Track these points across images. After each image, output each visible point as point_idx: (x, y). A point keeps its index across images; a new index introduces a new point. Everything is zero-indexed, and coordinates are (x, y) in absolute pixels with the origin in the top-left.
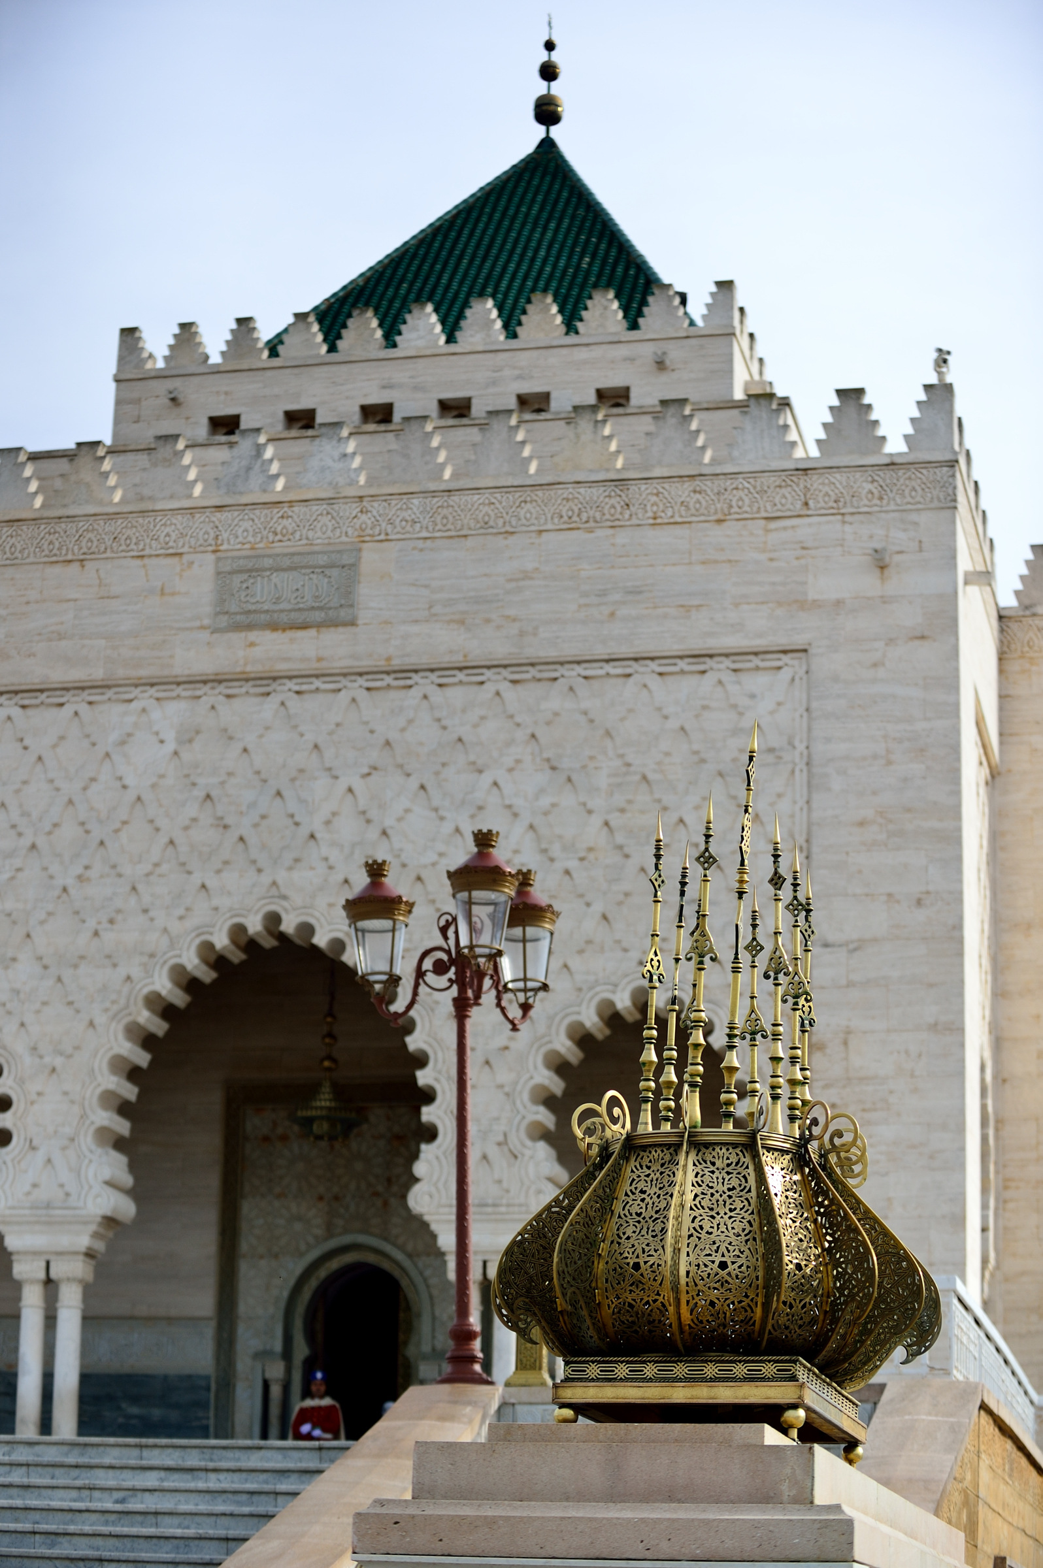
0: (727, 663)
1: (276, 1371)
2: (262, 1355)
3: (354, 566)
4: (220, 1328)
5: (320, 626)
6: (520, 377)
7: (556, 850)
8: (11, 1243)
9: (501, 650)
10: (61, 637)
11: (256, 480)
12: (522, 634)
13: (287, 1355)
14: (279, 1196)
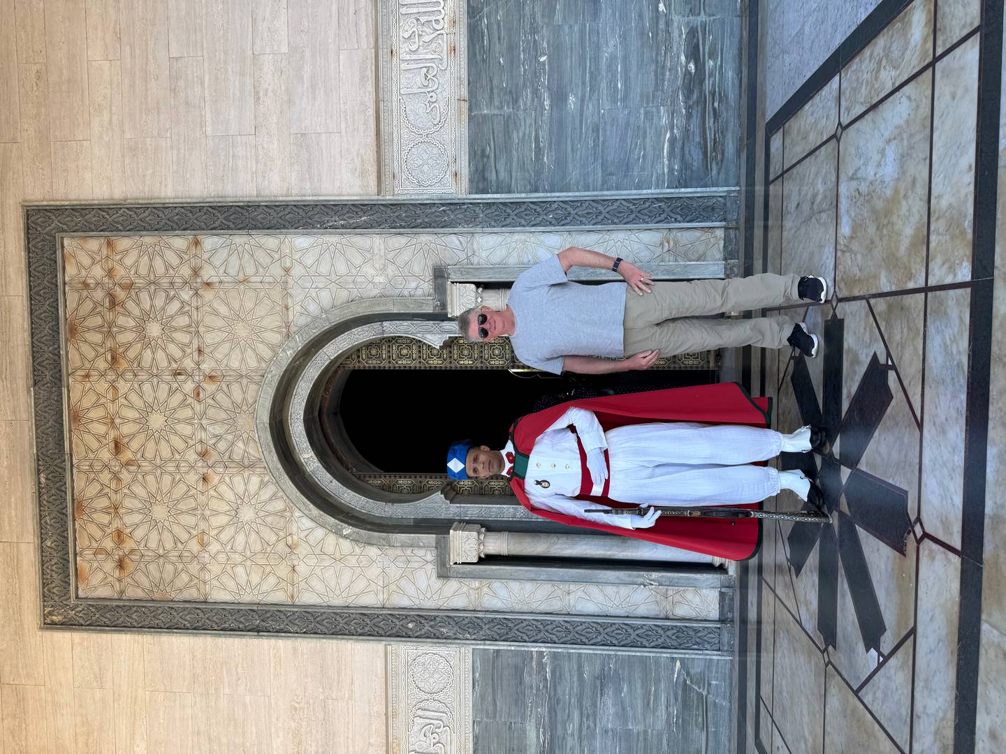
1: (465, 545)
2: (444, 572)
4: (401, 635)
13: (441, 527)
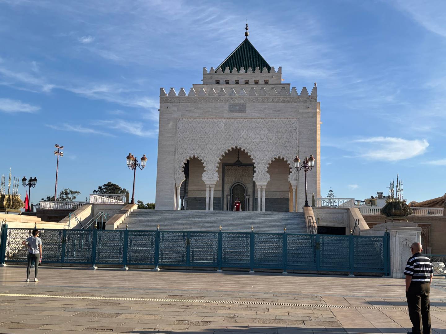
0: (289, 119)
1: (229, 197)
2: (227, 195)
3: (246, 106)
4: (222, 192)
5: (242, 112)
6: (255, 78)
7: (270, 140)
8: (206, 183)
9: (263, 116)
10: (210, 112)
11: (233, 94)
12: (266, 115)
13: (230, 195)
14: (229, 176)
